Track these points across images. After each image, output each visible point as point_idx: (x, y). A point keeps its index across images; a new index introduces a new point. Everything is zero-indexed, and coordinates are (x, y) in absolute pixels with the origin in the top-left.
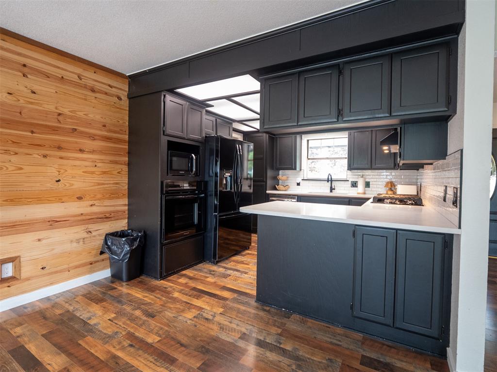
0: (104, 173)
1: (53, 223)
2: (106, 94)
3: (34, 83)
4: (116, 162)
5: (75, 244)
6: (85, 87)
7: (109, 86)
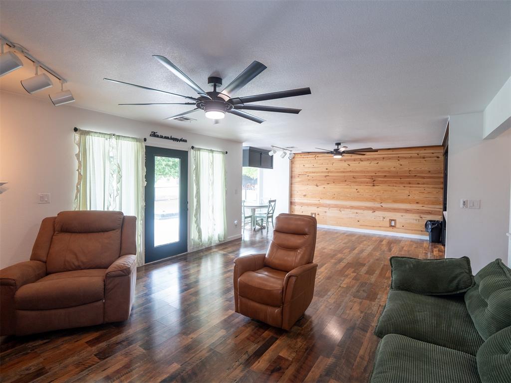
0: (429, 193)
1: (407, 211)
2: (430, 157)
3: (402, 162)
4: (436, 188)
5: (415, 221)
6: (420, 157)
7: (433, 153)
